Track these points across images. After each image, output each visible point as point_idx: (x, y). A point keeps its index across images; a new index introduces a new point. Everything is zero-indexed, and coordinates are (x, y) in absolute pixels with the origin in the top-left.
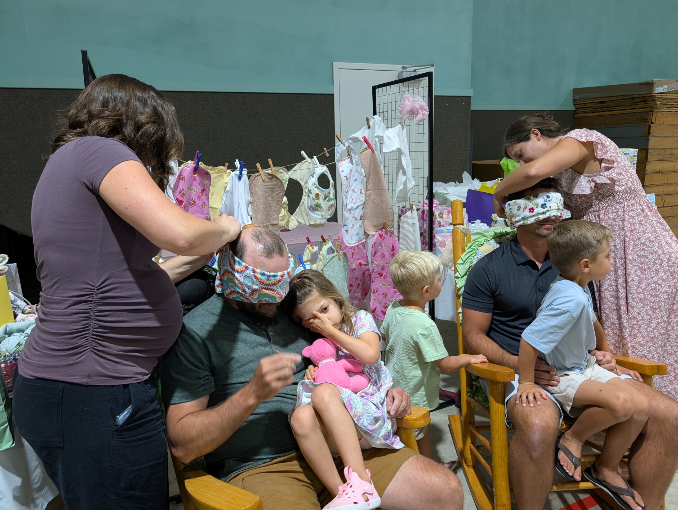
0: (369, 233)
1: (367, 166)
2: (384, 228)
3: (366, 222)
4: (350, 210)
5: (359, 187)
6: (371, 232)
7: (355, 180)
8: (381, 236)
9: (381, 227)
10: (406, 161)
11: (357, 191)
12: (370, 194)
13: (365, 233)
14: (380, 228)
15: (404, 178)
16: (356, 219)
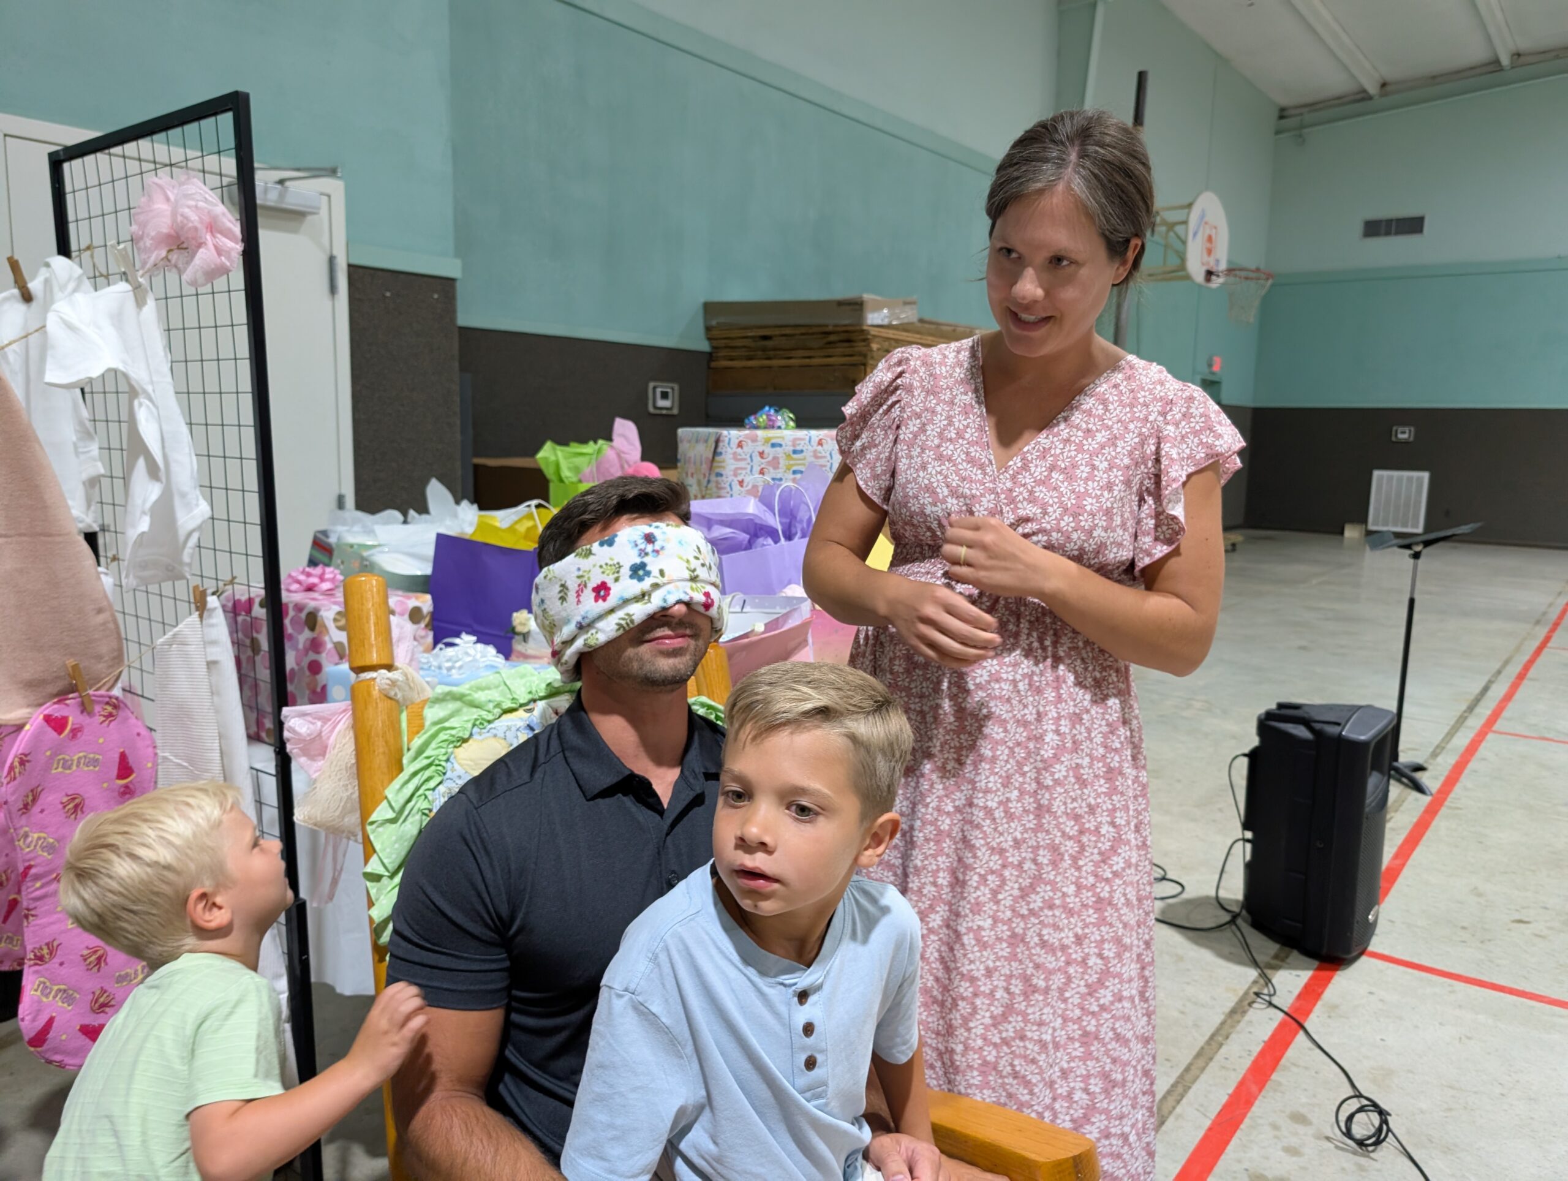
2: (73, 689)
6: (10, 710)
8: (57, 722)
9: (60, 685)
10: (158, 424)
14: (53, 689)
15: (154, 491)
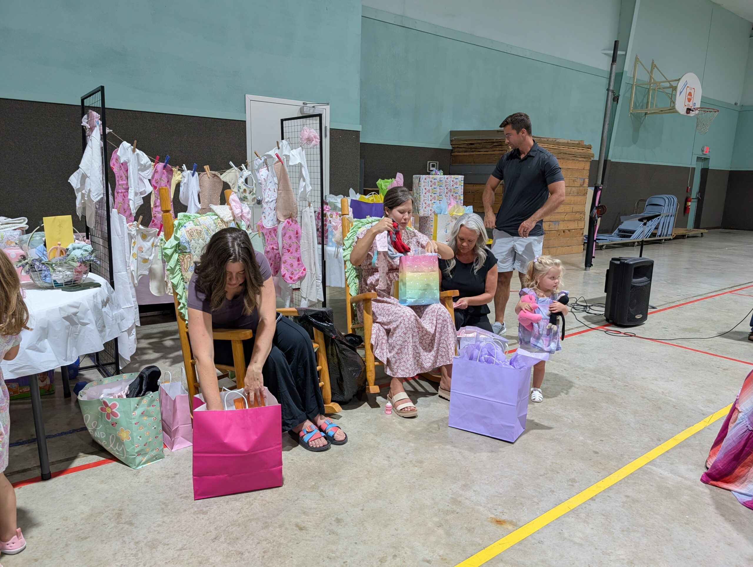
0: (280, 220)
1: (279, 173)
2: (291, 217)
3: (278, 212)
4: (267, 203)
5: (273, 187)
6: (282, 219)
7: (271, 182)
8: (288, 222)
9: (289, 216)
10: (305, 172)
11: (272, 189)
12: (281, 193)
13: (278, 220)
14: (287, 217)
15: (304, 184)
16: (271, 210)
